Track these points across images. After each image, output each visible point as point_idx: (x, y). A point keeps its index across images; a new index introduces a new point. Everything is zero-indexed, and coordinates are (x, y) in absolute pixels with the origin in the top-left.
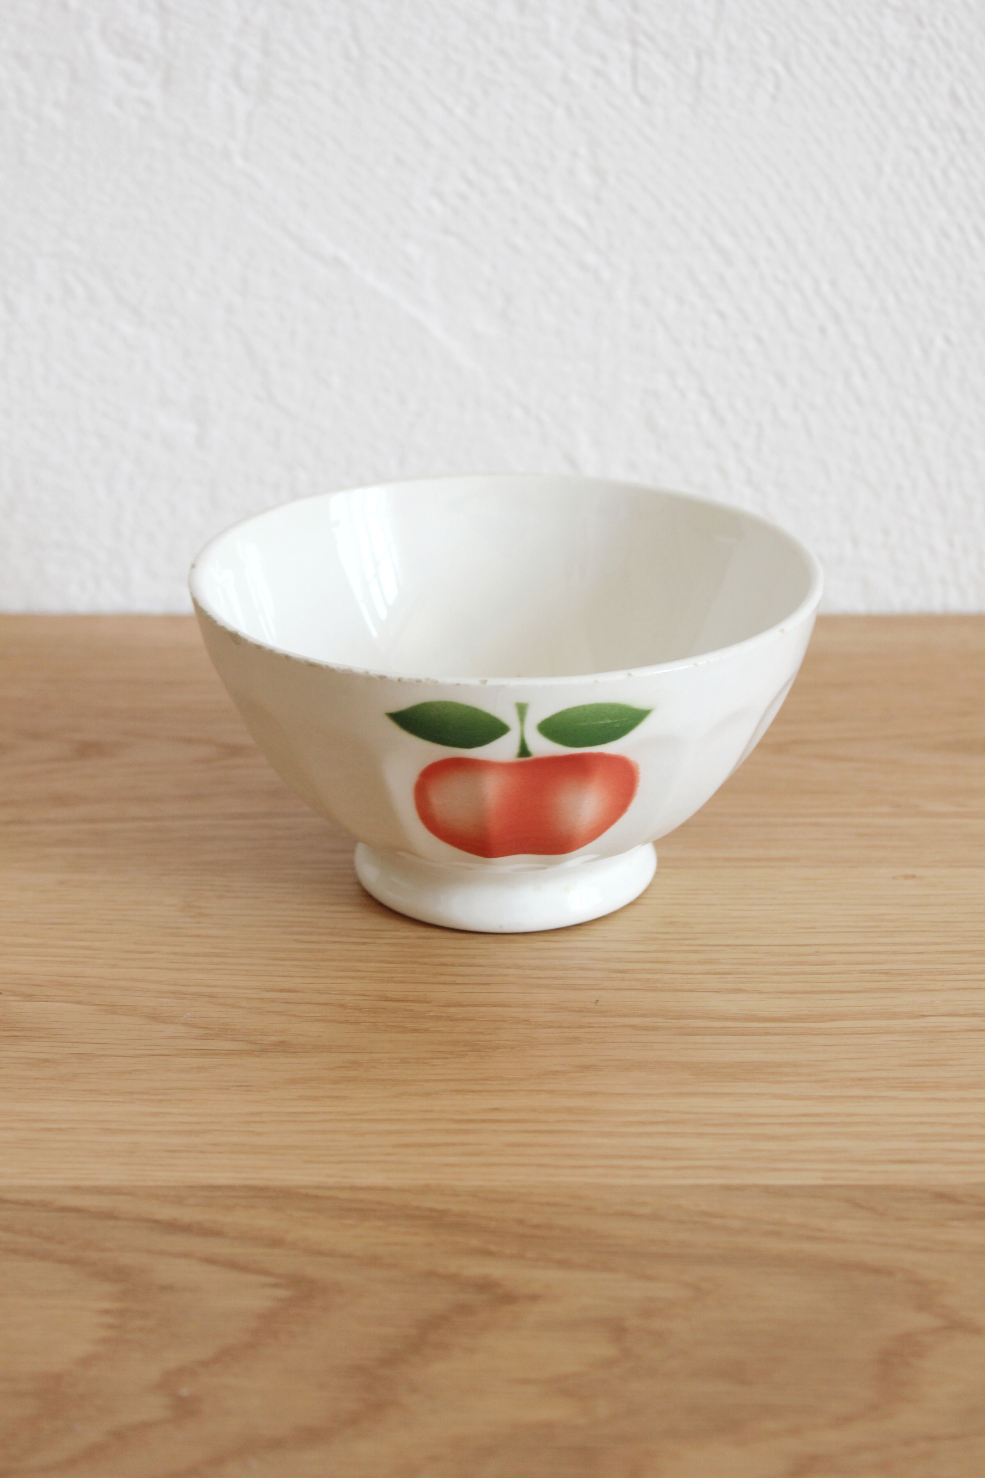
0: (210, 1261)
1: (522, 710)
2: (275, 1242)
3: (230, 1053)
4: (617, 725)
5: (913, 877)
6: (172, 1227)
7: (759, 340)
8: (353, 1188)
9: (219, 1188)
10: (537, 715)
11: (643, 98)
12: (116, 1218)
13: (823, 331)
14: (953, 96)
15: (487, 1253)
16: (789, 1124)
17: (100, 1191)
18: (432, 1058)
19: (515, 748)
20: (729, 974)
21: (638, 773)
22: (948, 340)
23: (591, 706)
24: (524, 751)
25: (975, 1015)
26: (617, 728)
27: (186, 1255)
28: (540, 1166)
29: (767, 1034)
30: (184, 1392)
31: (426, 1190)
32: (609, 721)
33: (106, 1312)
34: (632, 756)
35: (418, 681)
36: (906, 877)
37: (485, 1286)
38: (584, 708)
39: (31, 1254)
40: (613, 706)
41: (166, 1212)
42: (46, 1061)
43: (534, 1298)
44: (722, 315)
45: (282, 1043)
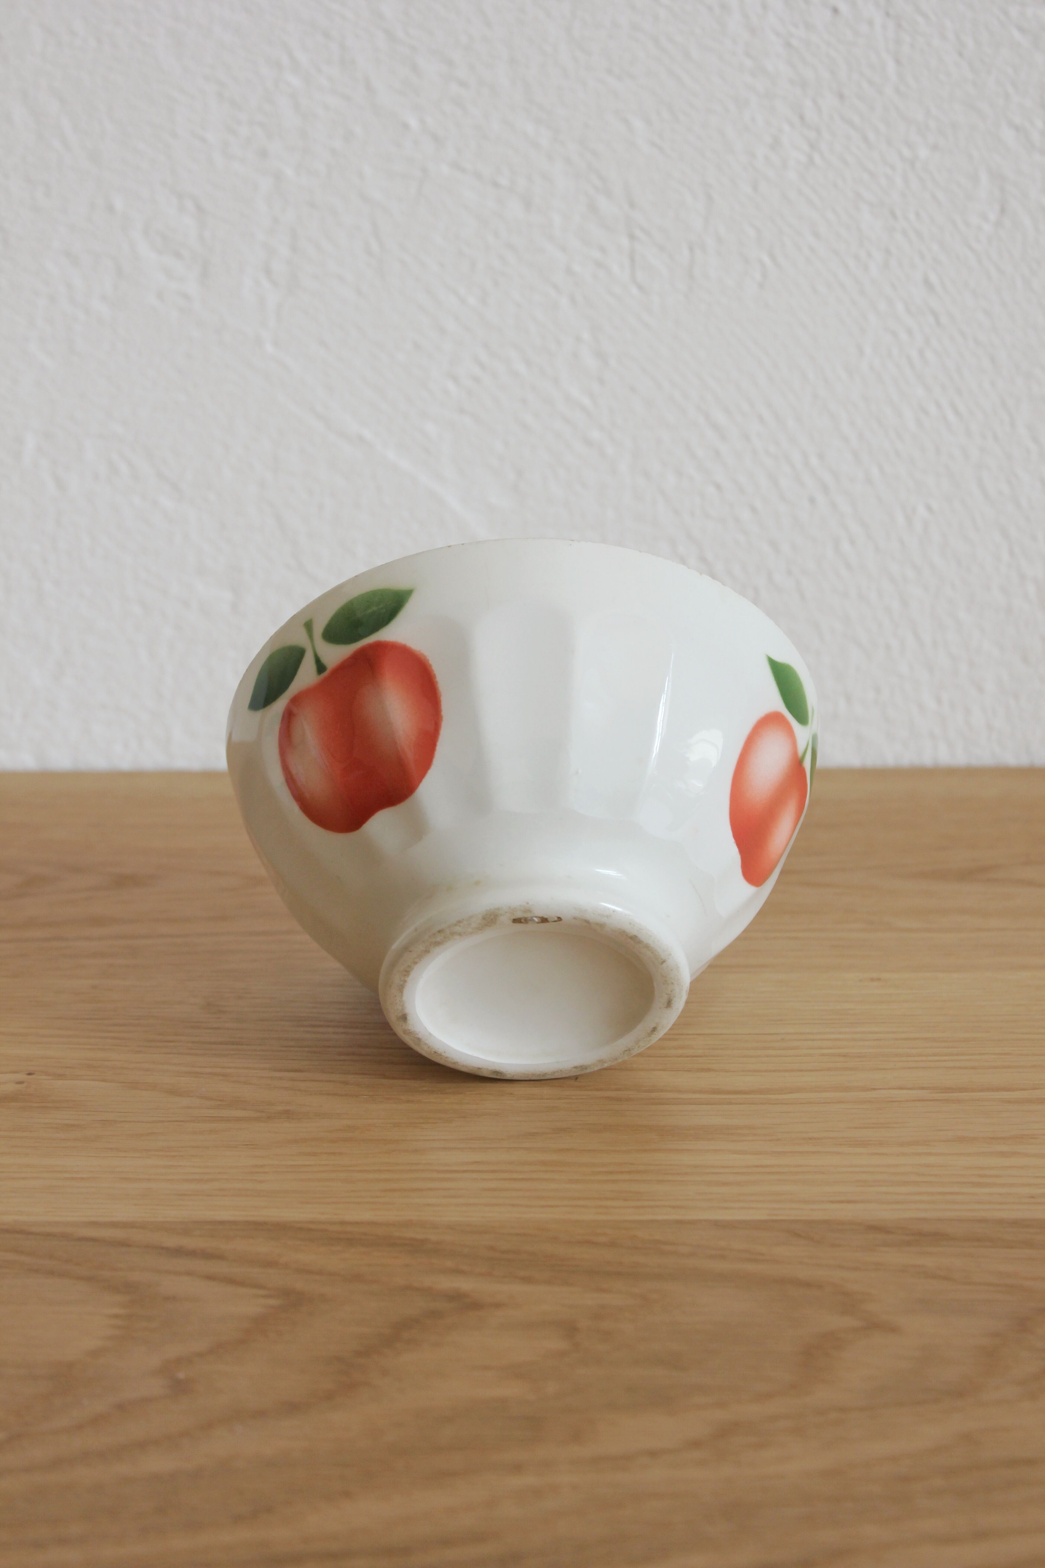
0: (210, 1278)
2: (270, 1264)
3: (238, 1120)
5: (879, 979)
6: (179, 1252)
7: (754, 510)
8: (343, 1223)
9: (222, 1223)
11: (640, 288)
12: (129, 1246)
13: (812, 500)
14: (927, 283)
15: (458, 1272)
16: (742, 1173)
17: (114, 1225)
18: (423, 1123)
20: (700, 1056)
22: (929, 508)
25: (922, 1088)
27: (189, 1273)
28: (513, 1205)
29: (731, 1103)
30: (181, 1375)
31: (409, 1224)
33: (116, 1316)
36: (872, 980)
37: (455, 1297)
39: (51, 1273)
41: (171, 1241)
42: (72, 1126)
43: (498, 1305)
44: (718, 487)
45: (287, 1112)
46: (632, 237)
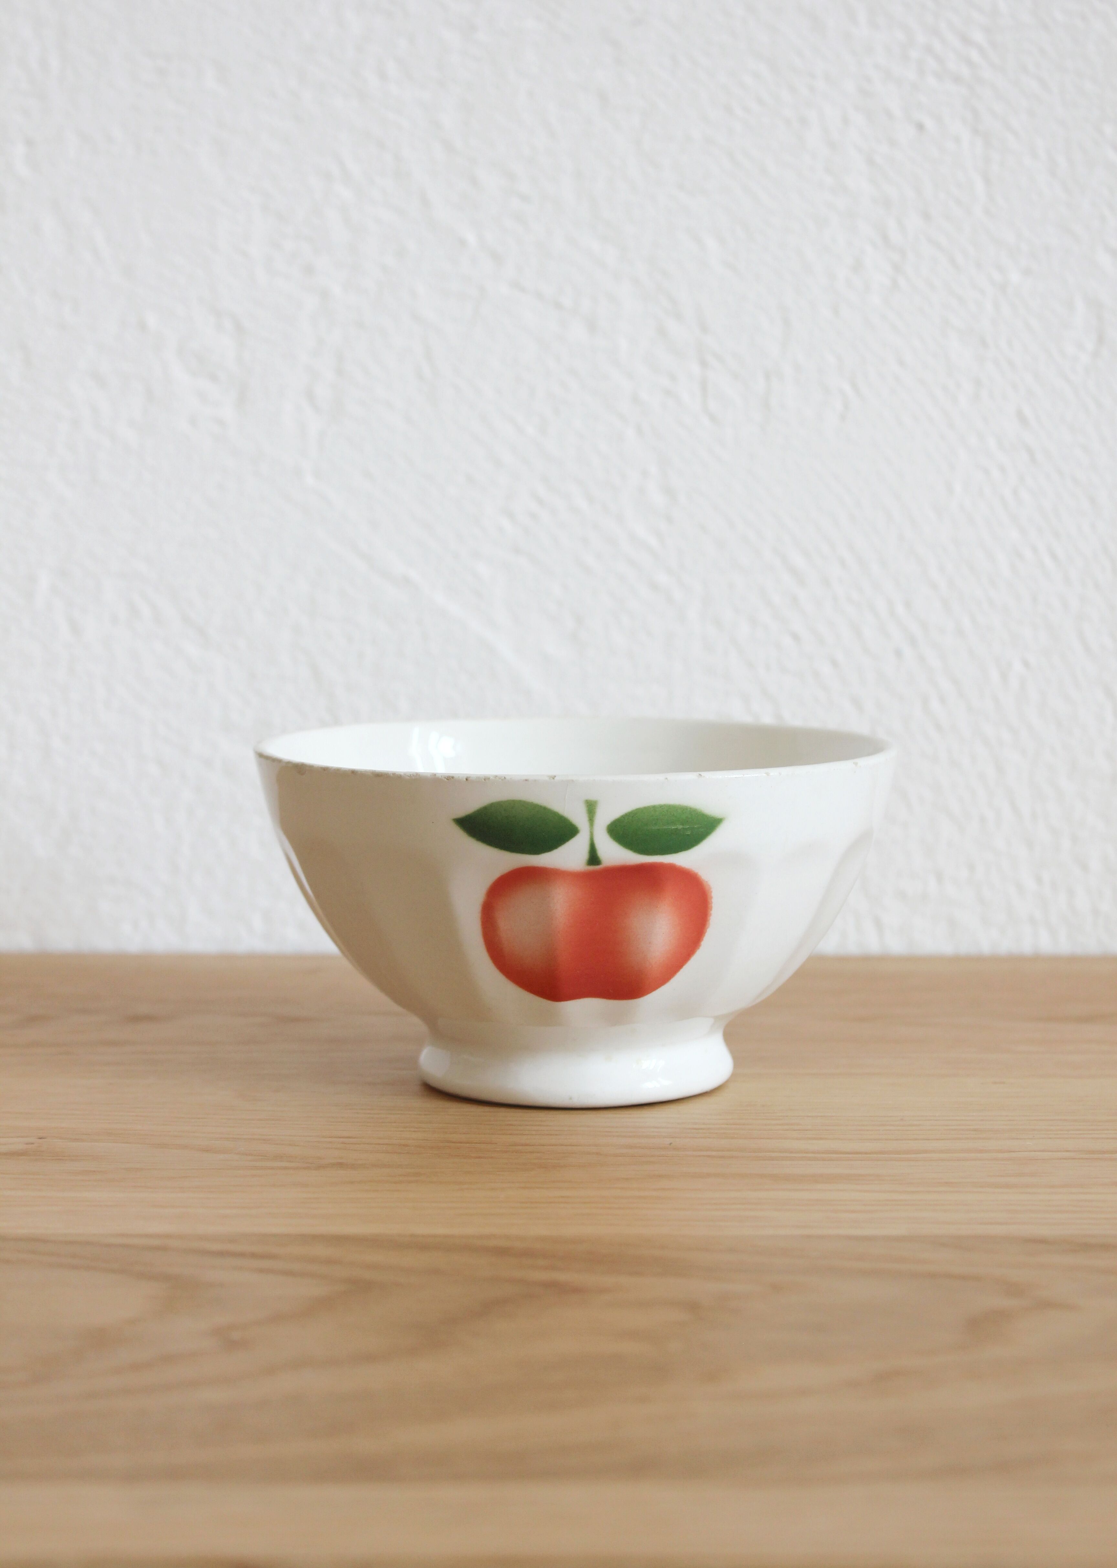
1: (591, 808)
4: (689, 833)
6: (224, 1254)
7: (835, 663)
10: (607, 815)
11: (712, 418)
13: (898, 653)
14: (1021, 418)
19: (584, 855)
21: (711, 898)
22: (1026, 664)
23: (661, 806)
24: (593, 858)
26: (688, 835)
30: (235, 1337)
32: (680, 827)
34: (706, 875)
35: (486, 779)
38: (654, 808)
40: (684, 809)
43: (603, 1291)
44: (796, 637)
46: (704, 364)
